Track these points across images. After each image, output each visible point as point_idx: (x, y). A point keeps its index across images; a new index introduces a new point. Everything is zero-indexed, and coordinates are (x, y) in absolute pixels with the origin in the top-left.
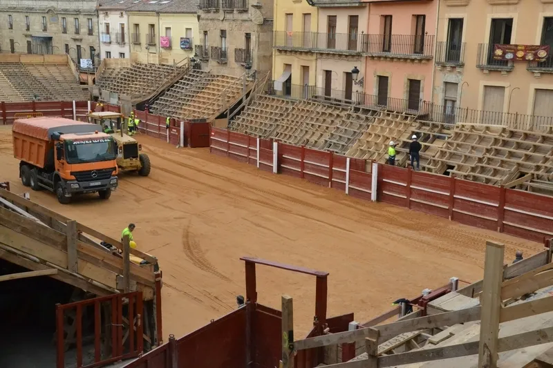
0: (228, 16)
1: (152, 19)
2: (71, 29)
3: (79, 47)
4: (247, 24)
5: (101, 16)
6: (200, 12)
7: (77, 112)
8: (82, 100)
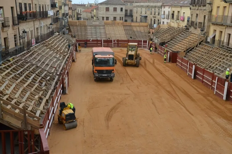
0: (200, 8)
1: (179, 9)
2: (153, 13)
3: (155, 20)
4: (205, 11)
5: (163, 8)
6: (191, 7)
7: (143, 44)
8: (145, 40)
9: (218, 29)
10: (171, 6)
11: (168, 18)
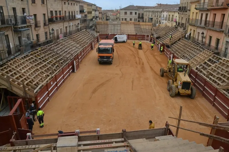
0: (184, 13)
1: (173, 14)
2: (156, 16)
3: (157, 21)
4: (186, 15)
5: (163, 12)
6: (179, 12)
7: (146, 38)
8: (148, 35)
9: (193, 28)
10: (168, 11)
11: (166, 20)
